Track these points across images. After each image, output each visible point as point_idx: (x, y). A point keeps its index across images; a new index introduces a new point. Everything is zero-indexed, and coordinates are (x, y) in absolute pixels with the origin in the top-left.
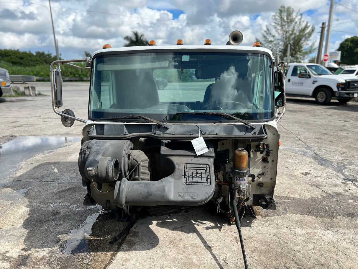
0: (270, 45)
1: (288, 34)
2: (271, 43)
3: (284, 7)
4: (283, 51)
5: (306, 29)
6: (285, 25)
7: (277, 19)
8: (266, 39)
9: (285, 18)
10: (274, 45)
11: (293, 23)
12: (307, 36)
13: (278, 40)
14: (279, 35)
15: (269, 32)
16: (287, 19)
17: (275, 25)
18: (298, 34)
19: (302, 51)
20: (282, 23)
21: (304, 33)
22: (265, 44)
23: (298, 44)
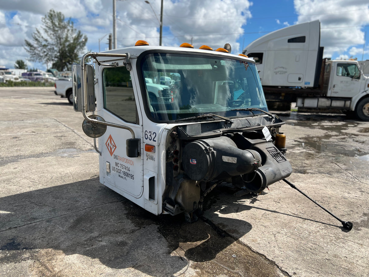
0: (45, 50)
1: (62, 40)
2: (45, 47)
3: (54, 12)
4: (59, 57)
5: (79, 37)
6: (57, 31)
7: (48, 22)
8: (39, 43)
9: (57, 24)
10: (48, 50)
11: (66, 30)
12: (81, 44)
13: (52, 45)
14: (52, 40)
15: (40, 35)
16: (59, 24)
17: (47, 29)
18: (72, 41)
19: (78, 59)
20: (54, 28)
21: (78, 41)
22: (38, 47)
23: (73, 53)
